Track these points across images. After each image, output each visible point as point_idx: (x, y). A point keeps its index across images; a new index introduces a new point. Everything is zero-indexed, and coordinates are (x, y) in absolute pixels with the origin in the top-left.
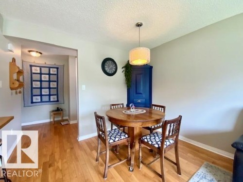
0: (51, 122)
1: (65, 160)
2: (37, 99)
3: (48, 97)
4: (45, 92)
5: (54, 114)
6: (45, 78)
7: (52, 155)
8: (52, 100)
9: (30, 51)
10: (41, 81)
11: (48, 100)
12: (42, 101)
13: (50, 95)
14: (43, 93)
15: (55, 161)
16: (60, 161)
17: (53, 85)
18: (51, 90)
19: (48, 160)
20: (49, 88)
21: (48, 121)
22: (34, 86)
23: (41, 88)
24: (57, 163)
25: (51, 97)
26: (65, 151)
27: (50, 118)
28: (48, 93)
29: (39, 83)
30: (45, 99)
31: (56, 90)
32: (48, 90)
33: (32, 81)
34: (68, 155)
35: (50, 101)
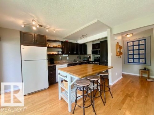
0: (139, 76)
1: (138, 99)
2: (131, 61)
3: (138, 60)
4: (136, 56)
5: (142, 72)
6: (136, 48)
7: (133, 93)
8: (140, 62)
9: (126, 35)
10: (133, 50)
11: (138, 62)
12: (134, 62)
13: (139, 59)
14: (135, 57)
15: (133, 96)
16: (136, 98)
17: (142, 52)
18: (140, 55)
19: (130, 94)
20: (139, 54)
21: (138, 75)
22: (129, 53)
23: (133, 54)
24: (134, 98)
25: (140, 60)
26: (141, 96)
27: (139, 74)
28: (138, 58)
29: (132, 51)
30: (136, 61)
31: (144, 55)
32: (138, 55)
33: (128, 50)
34: (142, 98)
35: (139, 63)
